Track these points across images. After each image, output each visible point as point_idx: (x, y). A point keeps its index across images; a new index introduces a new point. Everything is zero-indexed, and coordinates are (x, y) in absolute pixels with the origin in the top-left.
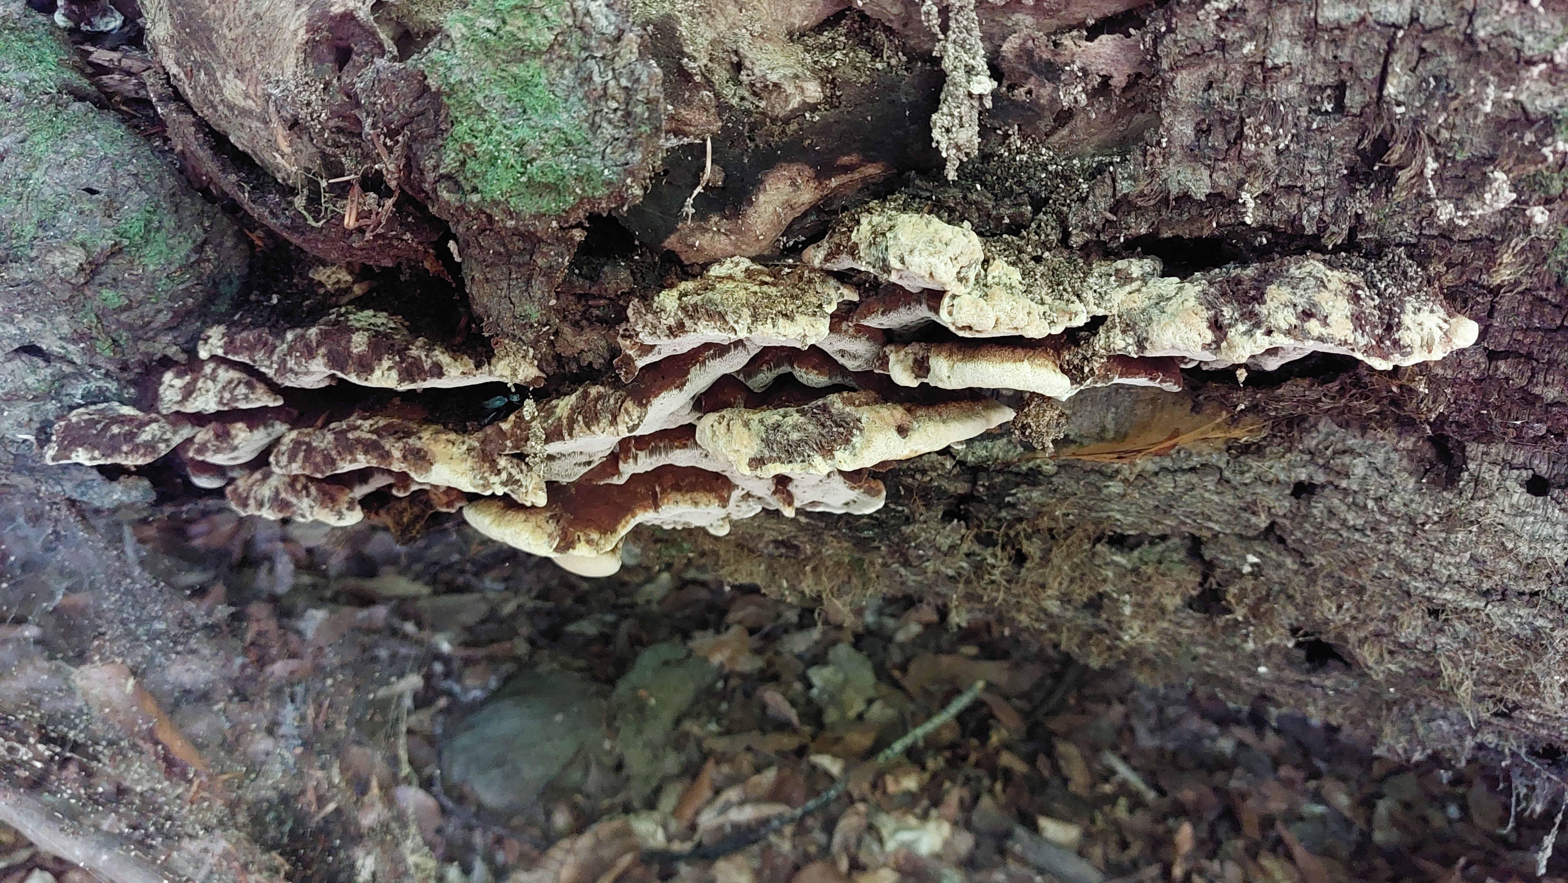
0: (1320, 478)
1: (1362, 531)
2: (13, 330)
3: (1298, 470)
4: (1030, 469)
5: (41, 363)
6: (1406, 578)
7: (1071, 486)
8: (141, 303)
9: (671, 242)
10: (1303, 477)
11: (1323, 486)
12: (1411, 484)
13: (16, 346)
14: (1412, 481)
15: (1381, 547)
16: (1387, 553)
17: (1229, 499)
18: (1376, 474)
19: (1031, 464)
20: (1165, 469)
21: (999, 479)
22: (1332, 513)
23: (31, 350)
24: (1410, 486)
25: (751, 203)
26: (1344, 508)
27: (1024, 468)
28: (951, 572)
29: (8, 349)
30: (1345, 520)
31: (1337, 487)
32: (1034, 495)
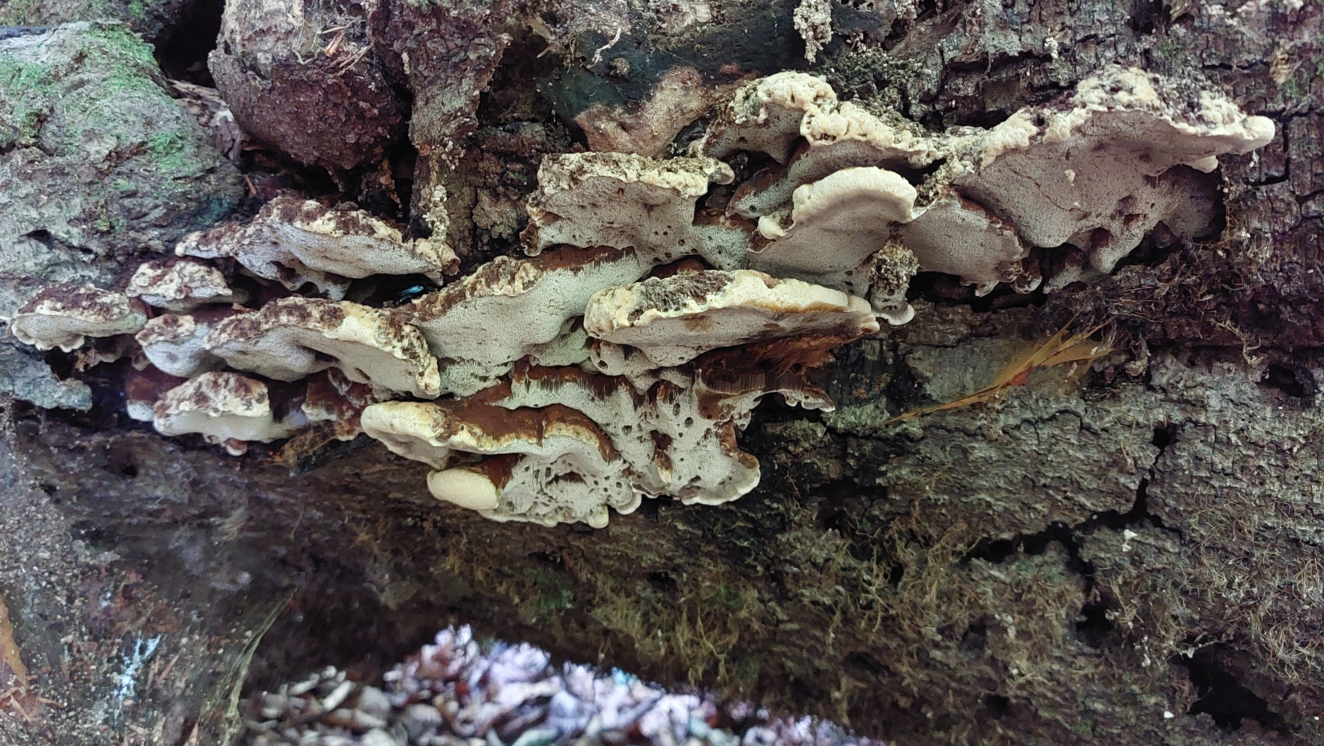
0: (1178, 417)
1: (1232, 475)
2: (34, 214)
3: (1155, 411)
4: (898, 434)
5: (44, 248)
6: (1290, 523)
7: (938, 456)
8: (145, 195)
9: (581, 118)
10: (1161, 418)
11: (1182, 425)
12: (1268, 413)
13: (31, 229)
14: (1269, 409)
15: (1256, 491)
16: (1265, 496)
17: (1094, 454)
18: (1231, 405)
19: (898, 430)
20: (1027, 421)
21: (868, 447)
22: (1198, 459)
23: (42, 235)
24: (1269, 415)
25: (650, 98)
26: (1208, 449)
27: (892, 434)
28: (827, 601)
29: (24, 232)
30: (1212, 464)
31: (1196, 424)
32: (903, 472)
